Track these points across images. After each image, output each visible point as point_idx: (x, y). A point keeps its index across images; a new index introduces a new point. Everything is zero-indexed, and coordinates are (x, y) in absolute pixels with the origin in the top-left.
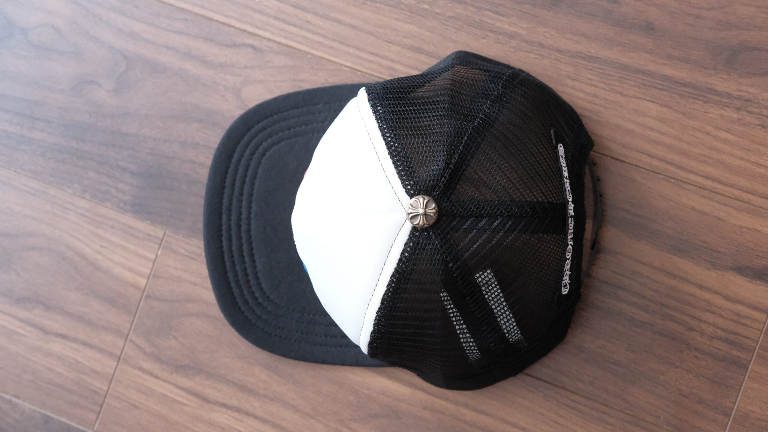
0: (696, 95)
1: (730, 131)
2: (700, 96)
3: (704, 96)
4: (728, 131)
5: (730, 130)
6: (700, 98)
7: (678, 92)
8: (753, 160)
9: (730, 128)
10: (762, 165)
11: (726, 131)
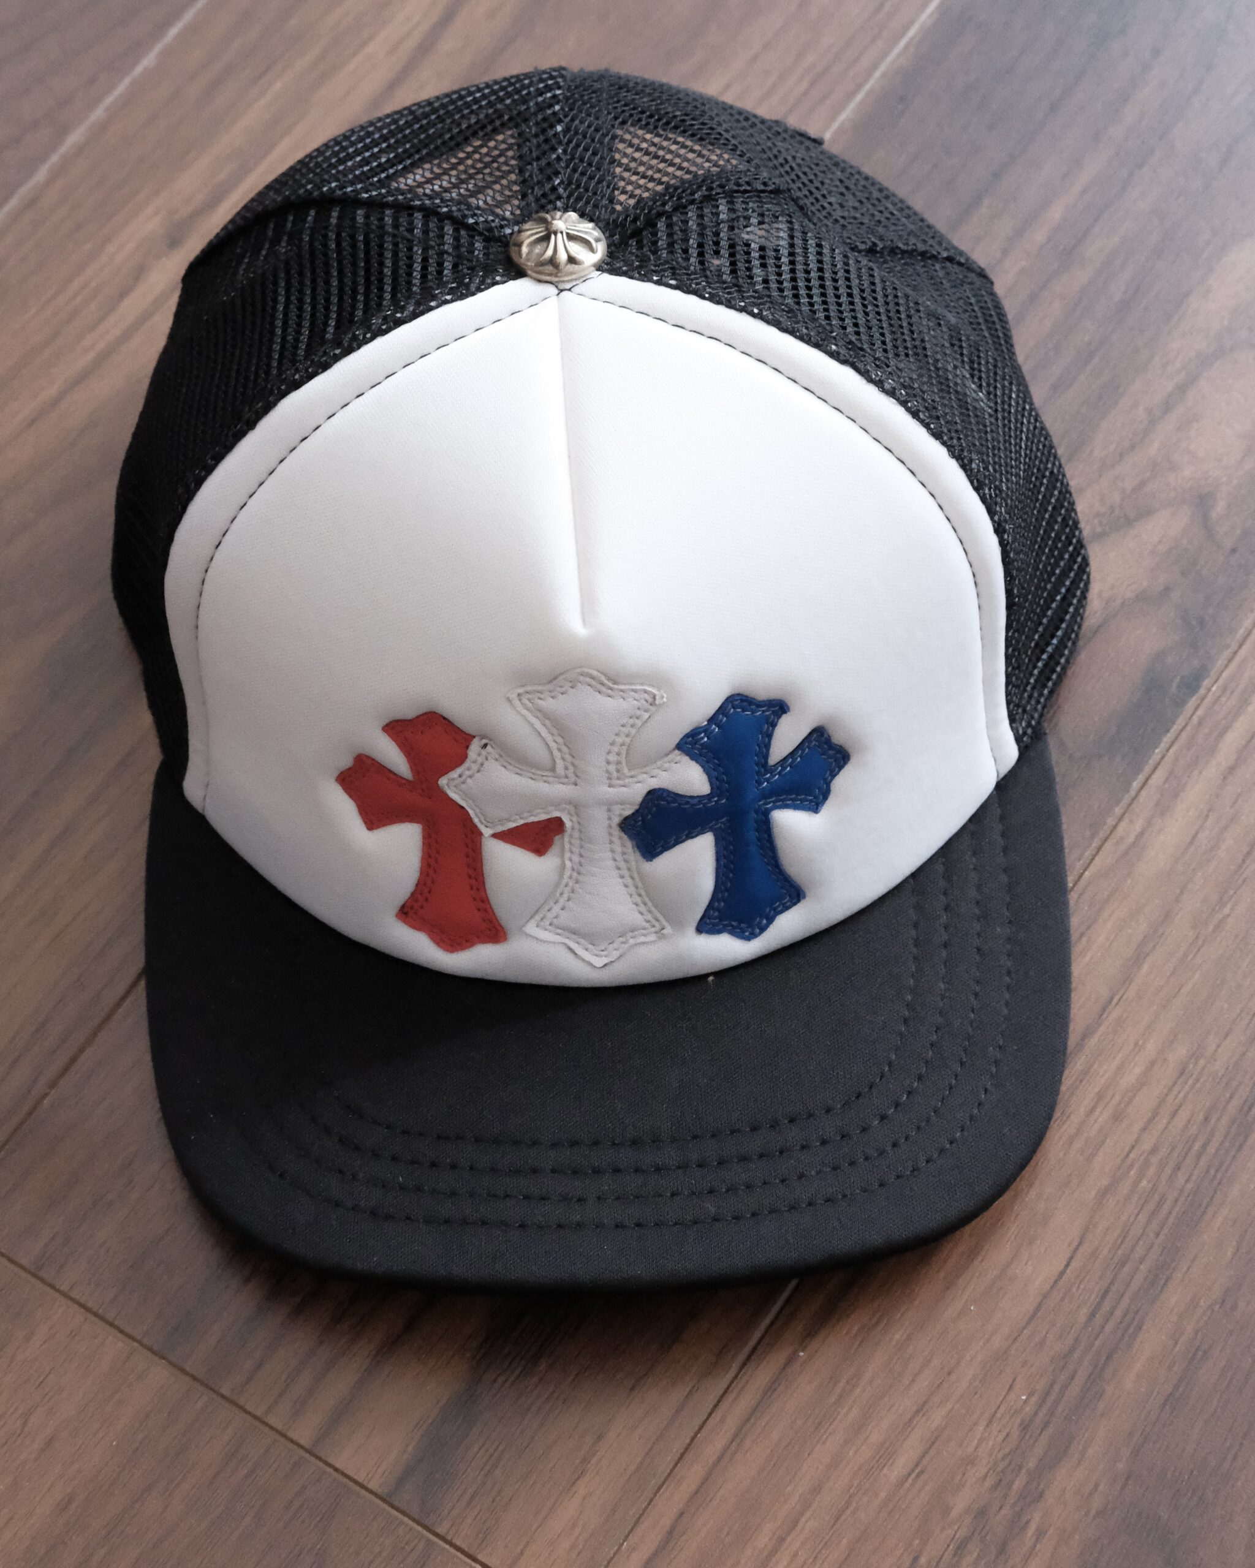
0: (1057, 1402)
1: (913, 1476)
2: (1051, 1413)
3: (1047, 1424)
4: (917, 1470)
5: (918, 1476)
6: (1044, 1410)
7: (1076, 1355)
8: (803, 1520)
9: (924, 1477)
10: (782, 1540)
11: (917, 1465)
